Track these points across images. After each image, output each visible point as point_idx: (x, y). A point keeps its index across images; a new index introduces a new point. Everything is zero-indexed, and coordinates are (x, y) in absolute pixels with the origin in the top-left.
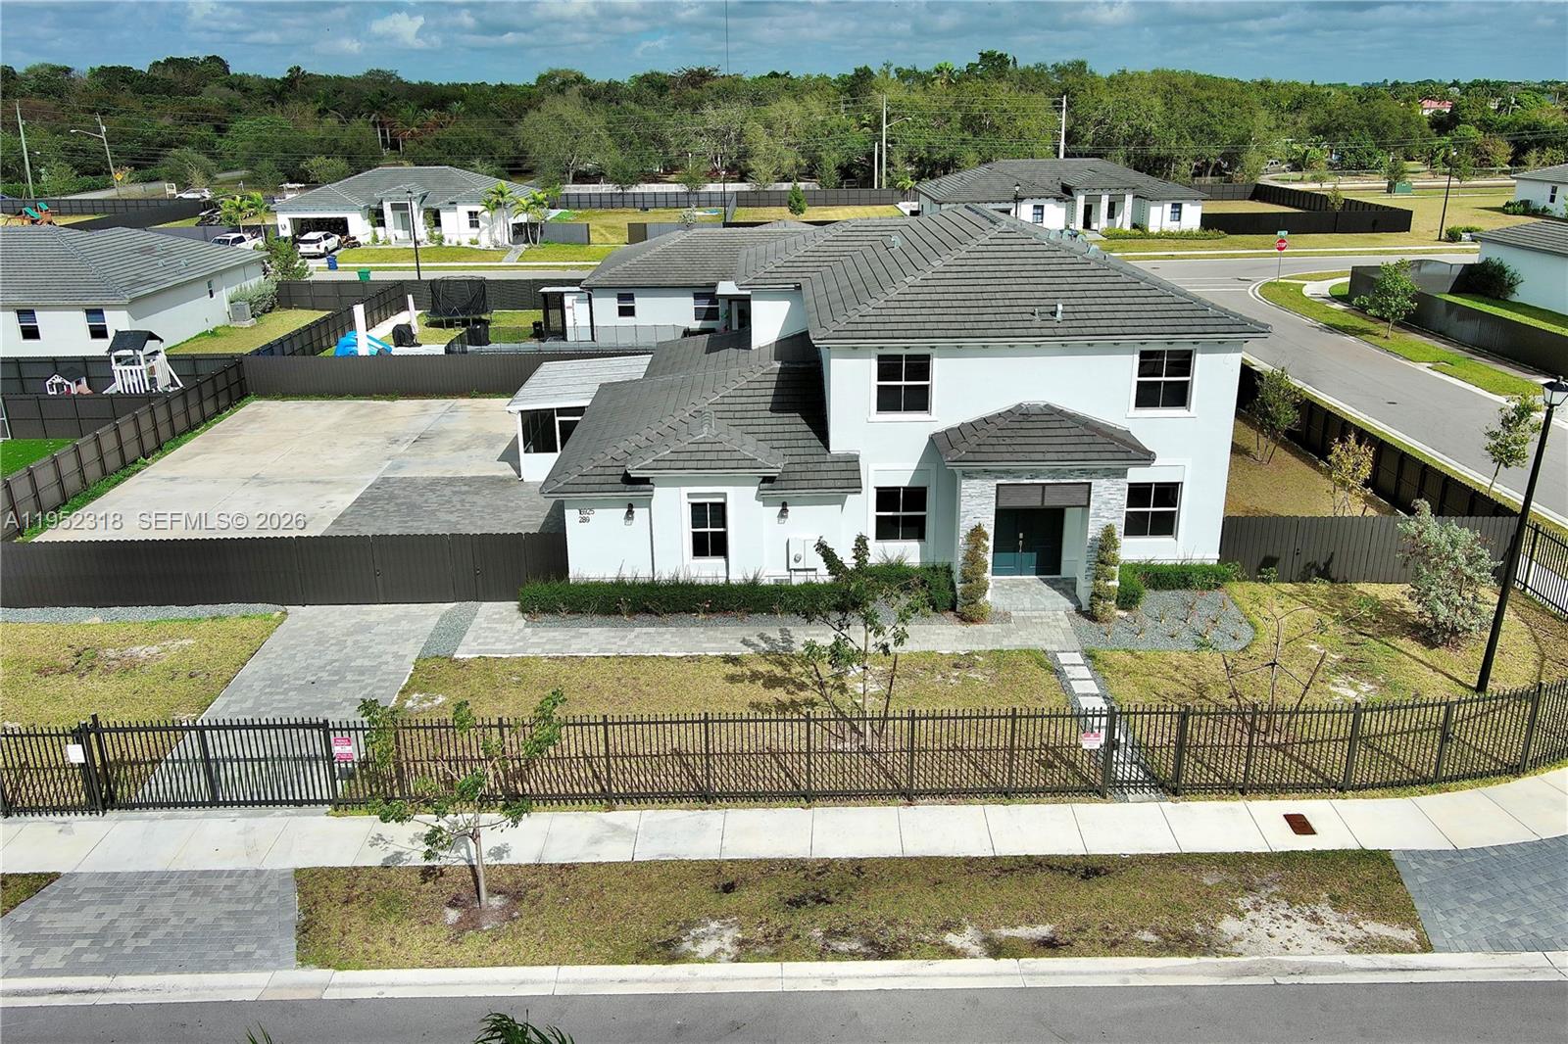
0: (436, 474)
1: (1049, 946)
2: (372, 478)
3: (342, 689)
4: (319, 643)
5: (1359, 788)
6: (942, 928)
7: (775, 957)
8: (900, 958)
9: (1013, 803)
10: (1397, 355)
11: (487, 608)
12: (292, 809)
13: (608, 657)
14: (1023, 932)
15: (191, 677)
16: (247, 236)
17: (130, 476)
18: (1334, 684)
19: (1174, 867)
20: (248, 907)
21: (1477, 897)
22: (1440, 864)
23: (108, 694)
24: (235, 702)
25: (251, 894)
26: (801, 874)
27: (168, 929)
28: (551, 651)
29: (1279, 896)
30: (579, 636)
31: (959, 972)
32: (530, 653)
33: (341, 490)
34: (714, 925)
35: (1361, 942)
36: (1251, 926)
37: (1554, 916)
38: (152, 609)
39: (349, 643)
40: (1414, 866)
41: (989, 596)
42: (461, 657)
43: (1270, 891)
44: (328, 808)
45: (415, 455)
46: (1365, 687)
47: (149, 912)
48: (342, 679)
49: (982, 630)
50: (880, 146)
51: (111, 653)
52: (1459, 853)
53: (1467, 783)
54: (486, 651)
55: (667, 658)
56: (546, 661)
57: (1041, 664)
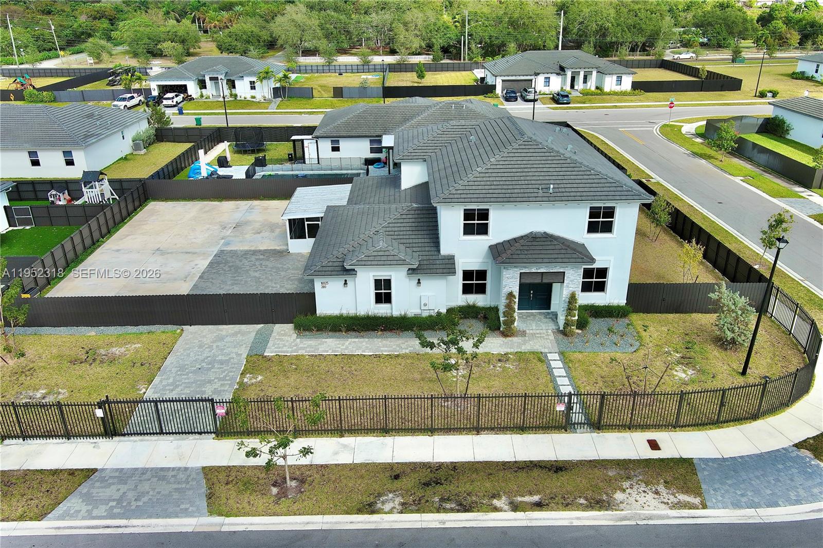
0: (246, 248)
1: (539, 506)
2: (215, 250)
3: (213, 372)
4: (200, 347)
5: (682, 427)
6: (492, 497)
7: (418, 511)
8: (473, 512)
9: (525, 433)
10: (726, 172)
11: (278, 327)
12: (197, 436)
13: (337, 355)
14: (527, 499)
15: (142, 365)
16: (135, 95)
17: (97, 248)
18: (676, 371)
19: (596, 467)
20: (184, 486)
21: (729, 482)
22: (715, 465)
23: (104, 374)
24: (164, 379)
25: (184, 480)
26: (429, 470)
27: (150, 497)
28: (309, 352)
29: (642, 481)
30: (322, 343)
31: (499, 518)
32: (300, 353)
33: (202, 257)
34: (391, 495)
35: (676, 504)
36: (628, 496)
37: (762, 491)
38: (119, 328)
39: (214, 347)
40: (703, 466)
41: (516, 324)
42: (268, 354)
43: (638, 479)
44: (213, 435)
45: (235, 236)
46: (690, 372)
47: (140, 488)
48: (213, 367)
49: (512, 340)
50: (464, 38)
51: (102, 351)
52: (724, 460)
53: (731, 423)
54: (279, 352)
55: (364, 356)
56: (307, 357)
57: (540, 360)
